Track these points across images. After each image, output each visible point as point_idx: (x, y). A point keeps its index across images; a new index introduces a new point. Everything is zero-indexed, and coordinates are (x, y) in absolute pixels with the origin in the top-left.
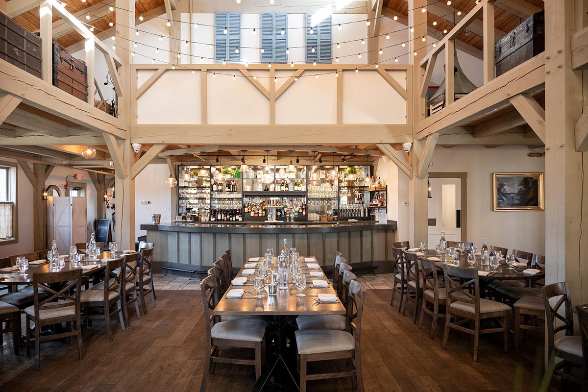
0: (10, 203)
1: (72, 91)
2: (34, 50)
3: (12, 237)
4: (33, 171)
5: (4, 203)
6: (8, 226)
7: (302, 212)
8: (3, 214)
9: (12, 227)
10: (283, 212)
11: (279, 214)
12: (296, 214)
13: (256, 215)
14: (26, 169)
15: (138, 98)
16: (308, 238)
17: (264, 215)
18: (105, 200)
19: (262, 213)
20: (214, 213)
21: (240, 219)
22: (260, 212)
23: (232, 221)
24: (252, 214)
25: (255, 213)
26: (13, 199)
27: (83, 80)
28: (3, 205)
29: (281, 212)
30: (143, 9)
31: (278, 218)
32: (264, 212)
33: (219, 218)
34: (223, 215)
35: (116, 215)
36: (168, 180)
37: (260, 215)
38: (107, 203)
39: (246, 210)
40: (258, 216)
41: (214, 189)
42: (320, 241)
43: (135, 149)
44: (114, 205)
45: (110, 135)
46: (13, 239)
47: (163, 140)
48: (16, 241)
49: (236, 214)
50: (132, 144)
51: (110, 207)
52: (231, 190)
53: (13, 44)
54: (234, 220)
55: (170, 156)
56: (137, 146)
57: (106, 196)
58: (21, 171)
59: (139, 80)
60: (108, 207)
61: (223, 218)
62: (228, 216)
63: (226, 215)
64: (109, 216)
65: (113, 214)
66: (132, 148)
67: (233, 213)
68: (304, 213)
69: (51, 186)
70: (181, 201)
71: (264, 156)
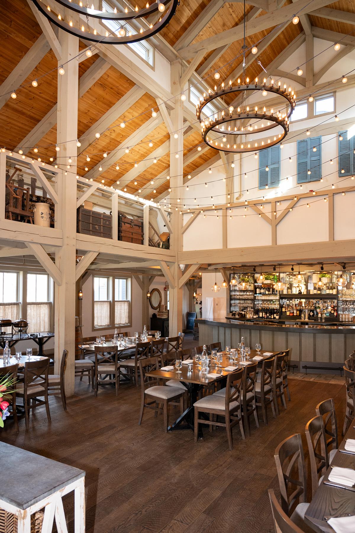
0: (128, 301)
1: (132, 240)
2: (108, 223)
3: (129, 323)
4: (142, 280)
5: (124, 301)
6: (126, 316)
7: (334, 313)
8: (123, 308)
9: (129, 316)
10: (315, 312)
11: (311, 314)
12: (328, 315)
13: (291, 315)
14: (137, 279)
15: (183, 233)
16: (315, 338)
17: (298, 314)
18: (194, 297)
19: (297, 313)
20: (257, 312)
21: (277, 317)
22: (295, 311)
23: (271, 318)
24: (288, 313)
25: (290, 313)
26: (129, 299)
27: (140, 231)
28: (123, 302)
29: (313, 312)
30: (207, 158)
31: (310, 317)
32: (298, 312)
33: (261, 315)
34: (264, 313)
35: (202, 309)
36: (213, 287)
37: (295, 314)
38: (196, 300)
39: (284, 310)
40: (294, 315)
41: (258, 292)
42: (327, 341)
43: (181, 268)
44: (201, 302)
45: (161, 262)
46: (129, 324)
47: (197, 261)
48: (130, 326)
49: (274, 313)
50: (179, 265)
51: (199, 303)
52: (271, 293)
53: (95, 224)
54: (272, 317)
55: (215, 269)
56: (182, 266)
57: (195, 295)
58: (134, 280)
59: (184, 221)
60: (197, 303)
61: (264, 316)
62: (268, 315)
63: (266, 313)
64: (197, 310)
65: (201, 308)
66: (180, 267)
67: (272, 312)
68: (335, 314)
69: (154, 289)
70: (233, 302)
71: (293, 265)
